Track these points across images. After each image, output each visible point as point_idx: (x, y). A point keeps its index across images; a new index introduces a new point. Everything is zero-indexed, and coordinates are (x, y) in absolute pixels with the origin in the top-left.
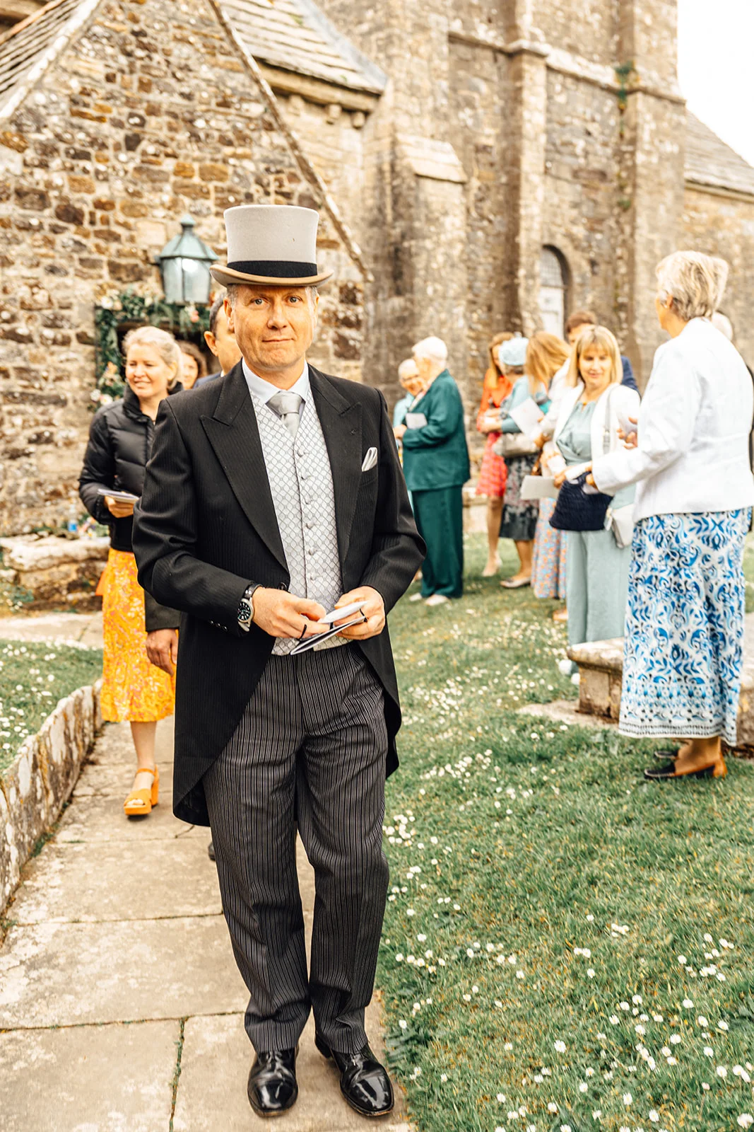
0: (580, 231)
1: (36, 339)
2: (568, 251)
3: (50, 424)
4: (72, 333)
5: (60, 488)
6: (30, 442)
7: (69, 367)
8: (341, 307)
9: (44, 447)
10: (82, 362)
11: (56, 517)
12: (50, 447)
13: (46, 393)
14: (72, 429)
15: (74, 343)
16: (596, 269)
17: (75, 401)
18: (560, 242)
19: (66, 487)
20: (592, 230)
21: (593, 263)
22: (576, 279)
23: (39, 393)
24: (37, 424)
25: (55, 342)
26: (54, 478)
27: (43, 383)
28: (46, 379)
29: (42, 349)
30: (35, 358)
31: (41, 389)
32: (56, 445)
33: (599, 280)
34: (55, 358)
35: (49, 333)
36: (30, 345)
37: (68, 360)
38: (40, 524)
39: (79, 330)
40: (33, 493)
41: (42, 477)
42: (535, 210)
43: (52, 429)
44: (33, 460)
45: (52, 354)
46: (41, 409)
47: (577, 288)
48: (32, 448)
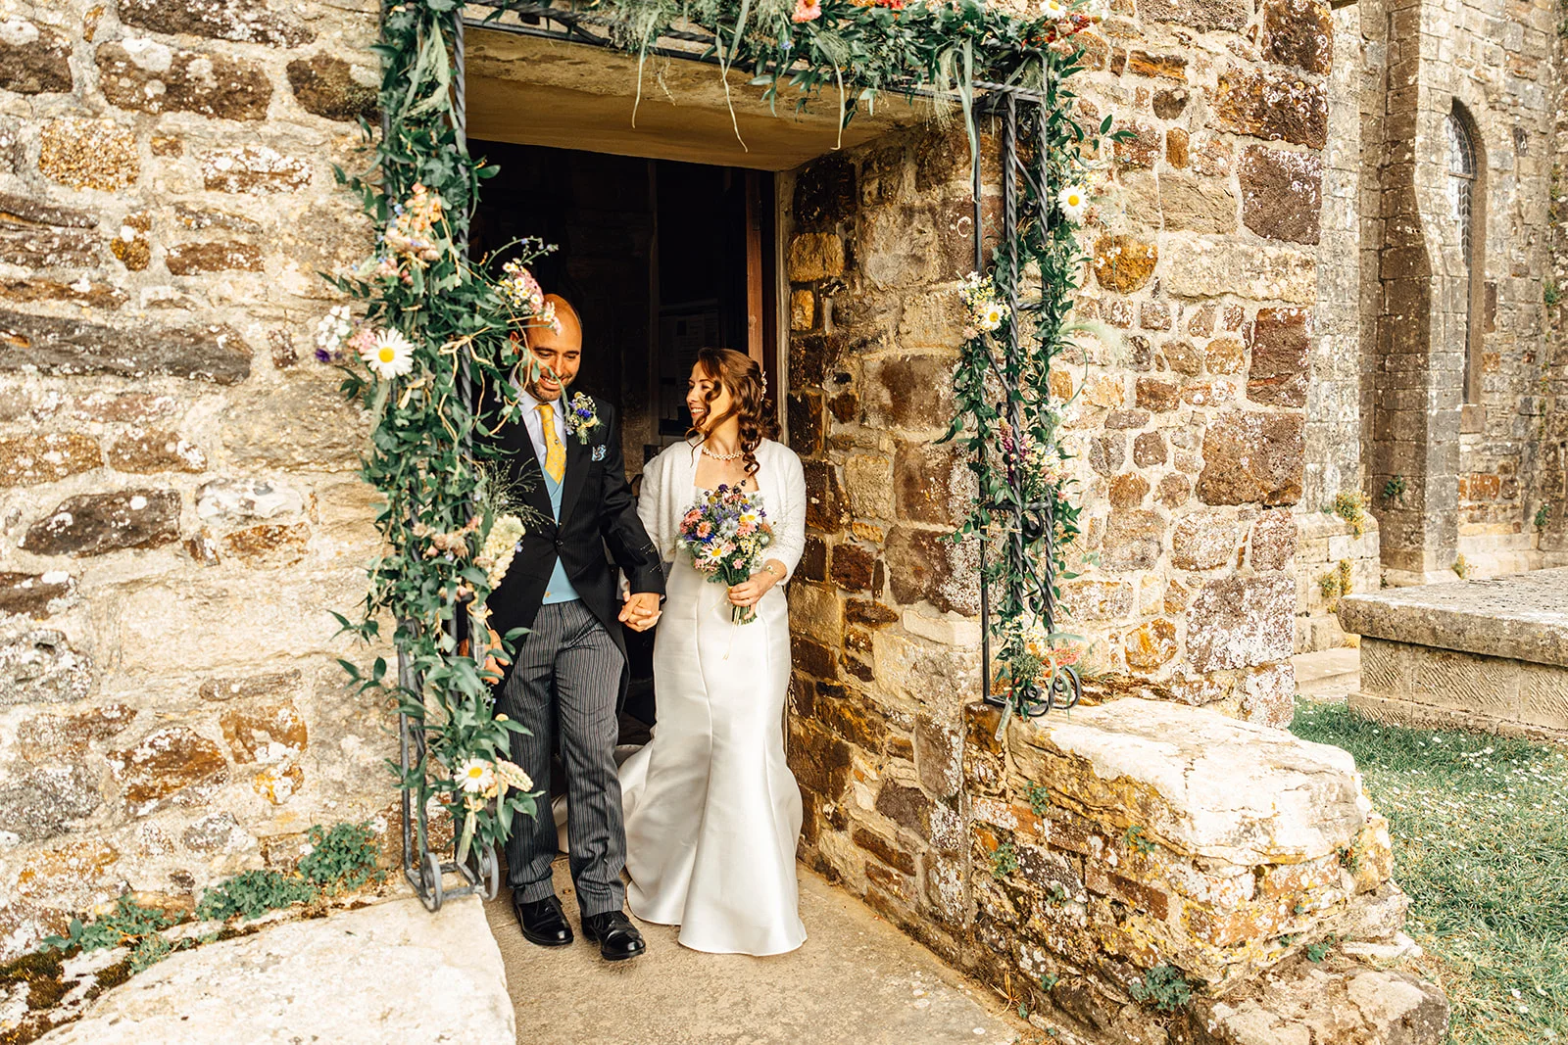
0: (1499, 77)
1: (83, 70)
2: (1480, 113)
3: (156, 455)
4: (273, 62)
5: (211, 731)
6: (41, 541)
7: (257, 207)
8: (1273, 72)
9: (125, 565)
10: (322, 191)
11: (184, 861)
12: (160, 561)
13: (129, 318)
14: (276, 477)
15: (283, 102)
16: (1523, 145)
17: (286, 360)
18: (1469, 95)
19: (238, 729)
20: (1518, 75)
21: (1519, 135)
22: (1493, 162)
23: (96, 317)
24: (85, 456)
25: (178, 91)
26: (182, 693)
27: (120, 277)
28: (133, 258)
29: (113, 118)
30: (71, 162)
31: (103, 299)
32: (194, 547)
33: (1527, 165)
34: (185, 165)
35: (152, 51)
36: (52, 101)
37: (248, 179)
38: (102, 905)
39: (306, 52)
40: (57, 771)
41: (112, 693)
42: (1443, 27)
43: (162, 481)
44: (63, 621)
45: (173, 146)
46: (107, 390)
47: (1492, 177)
48: (56, 569)
